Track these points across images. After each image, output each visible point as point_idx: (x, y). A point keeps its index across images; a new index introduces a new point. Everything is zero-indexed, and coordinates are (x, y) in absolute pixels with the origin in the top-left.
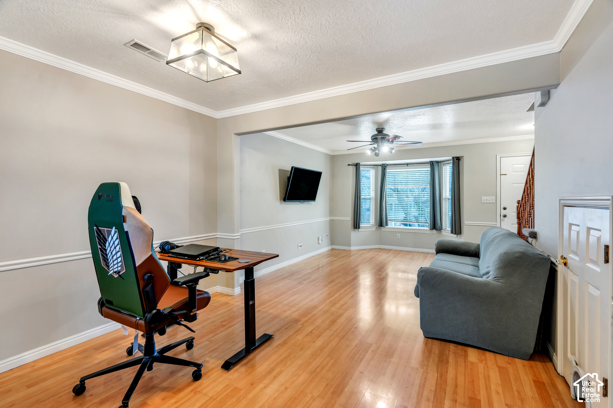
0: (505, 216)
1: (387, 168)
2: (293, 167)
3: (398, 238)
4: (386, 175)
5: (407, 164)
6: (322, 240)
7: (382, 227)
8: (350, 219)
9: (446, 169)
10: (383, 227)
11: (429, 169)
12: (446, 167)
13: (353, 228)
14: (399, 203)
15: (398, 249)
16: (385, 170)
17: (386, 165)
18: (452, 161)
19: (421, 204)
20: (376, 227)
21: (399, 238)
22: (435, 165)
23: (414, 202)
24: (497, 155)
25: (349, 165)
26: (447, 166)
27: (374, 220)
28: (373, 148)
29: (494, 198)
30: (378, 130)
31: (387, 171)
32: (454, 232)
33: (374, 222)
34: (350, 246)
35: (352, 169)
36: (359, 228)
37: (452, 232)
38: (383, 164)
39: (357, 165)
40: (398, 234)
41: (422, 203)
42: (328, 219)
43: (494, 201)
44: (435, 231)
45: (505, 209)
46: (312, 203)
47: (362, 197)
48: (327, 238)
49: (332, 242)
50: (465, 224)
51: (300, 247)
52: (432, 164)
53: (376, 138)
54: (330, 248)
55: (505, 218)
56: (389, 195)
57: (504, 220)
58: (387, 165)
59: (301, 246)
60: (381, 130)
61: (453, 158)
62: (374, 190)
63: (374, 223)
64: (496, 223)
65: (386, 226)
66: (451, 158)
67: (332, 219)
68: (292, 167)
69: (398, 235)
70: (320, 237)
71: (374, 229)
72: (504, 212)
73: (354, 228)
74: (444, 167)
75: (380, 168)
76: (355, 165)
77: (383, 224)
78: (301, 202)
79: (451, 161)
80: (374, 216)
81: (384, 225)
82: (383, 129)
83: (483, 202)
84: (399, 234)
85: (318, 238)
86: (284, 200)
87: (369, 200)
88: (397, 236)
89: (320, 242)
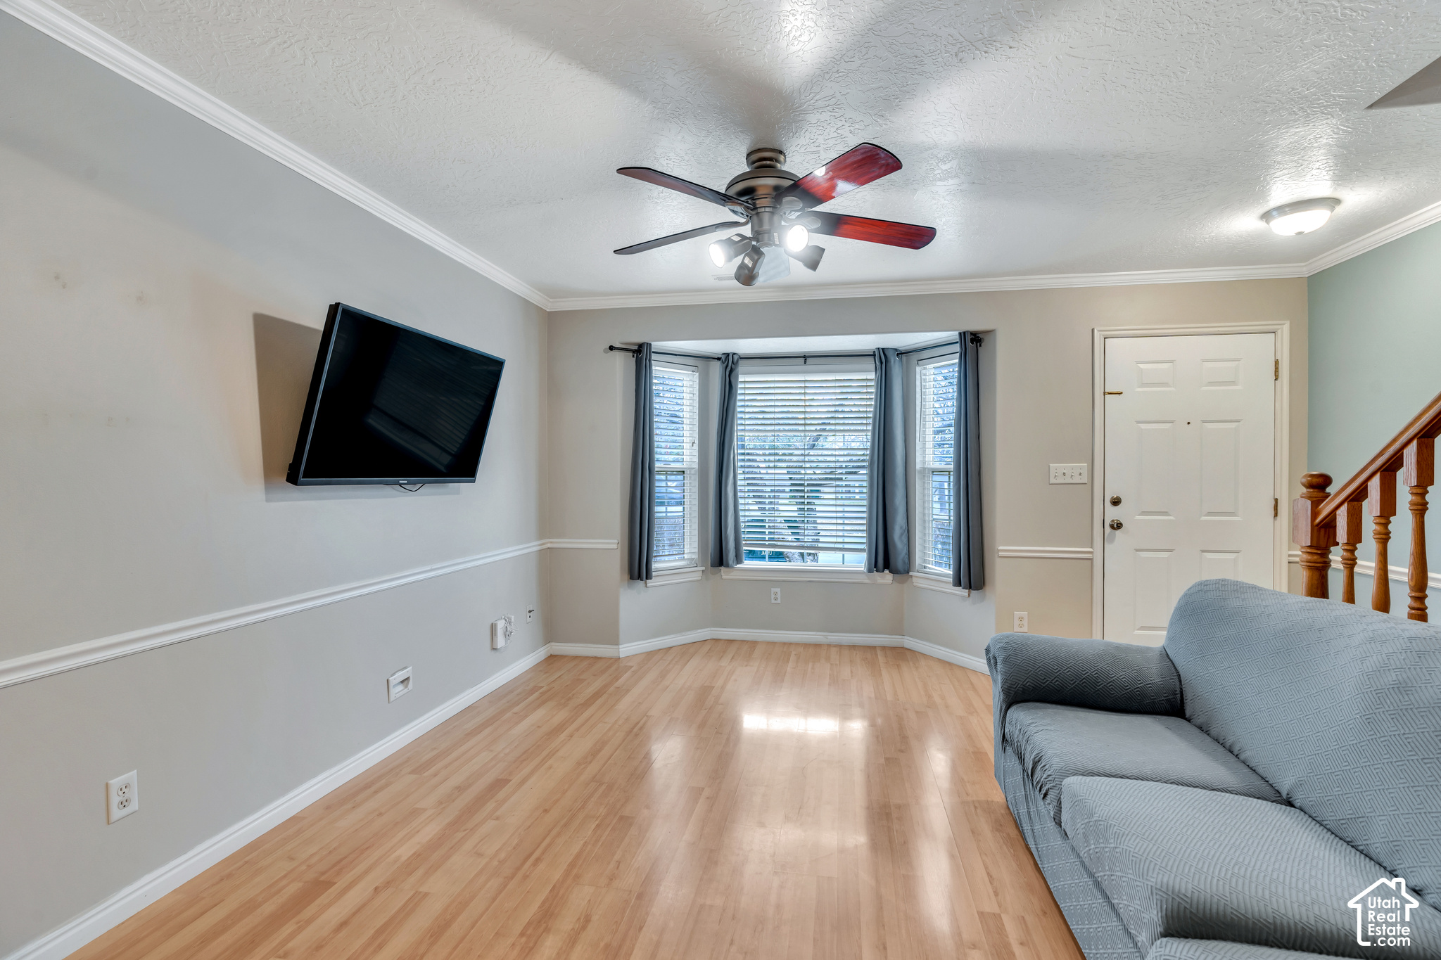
0: (1117, 526)
1: (742, 367)
2: (338, 305)
3: (773, 601)
4: (736, 391)
5: (805, 358)
6: (507, 634)
7: (722, 568)
8: (615, 546)
9: (925, 375)
10: (727, 566)
11: (872, 376)
12: (925, 369)
13: (626, 576)
14: (749, 485)
15: (776, 640)
16: (733, 374)
17: (736, 357)
18: (958, 345)
19: (806, 489)
20: (704, 568)
21: (779, 601)
22: (892, 361)
23: (789, 483)
24: (1096, 331)
25: (611, 348)
26: (928, 367)
27: (696, 545)
28: (737, 239)
29: (1085, 466)
30: (755, 157)
31: (741, 378)
32: (964, 580)
33: (697, 551)
34: (615, 641)
35: (622, 366)
36: (648, 576)
37: (958, 582)
38: (728, 355)
39: (641, 353)
40: (773, 590)
41: (809, 485)
42: (533, 547)
43: (1085, 479)
44: (887, 577)
45: (1116, 502)
46: (459, 490)
47: (658, 465)
48: (529, 620)
49: (550, 632)
50: (1001, 554)
51: (401, 687)
52: (882, 358)
53: (749, 191)
54: (541, 654)
55: (1118, 532)
56: (743, 460)
57: (1112, 540)
58: (741, 358)
59: (408, 679)
60: (771, 159)
61: (963, 335)
62: (697, 442)
63: (695, 556)
64: (1091, 548)
65: (738, 563)
66: (953, 335)
67: (549, 545)
68: (334, 309)
69: (776, 593)
70: (501, 625)
71: (697, 576)
72: (1113, 513)
73: (632, 578)
74: (918, 369)
75: (716, 369)
76: (634, 351)
77: (727, 556)
78: (400, 485)
79: (957, 348)
80: (696, 532)
81: (731, 562)
82: (781, 152)
83: (1053, 481)
84: (778, 590)
85: (493, 628)
86: (293, 478)
87: (680, 477)
88: (773, 596)
89: (501, 642)
